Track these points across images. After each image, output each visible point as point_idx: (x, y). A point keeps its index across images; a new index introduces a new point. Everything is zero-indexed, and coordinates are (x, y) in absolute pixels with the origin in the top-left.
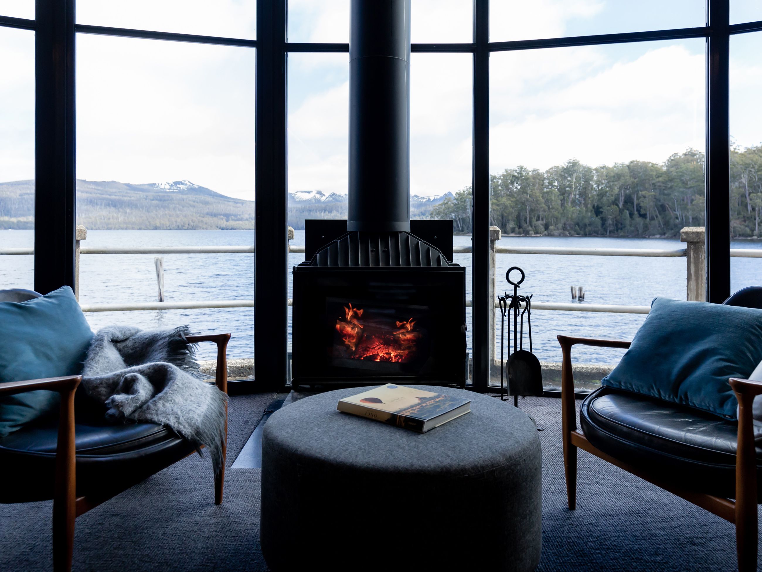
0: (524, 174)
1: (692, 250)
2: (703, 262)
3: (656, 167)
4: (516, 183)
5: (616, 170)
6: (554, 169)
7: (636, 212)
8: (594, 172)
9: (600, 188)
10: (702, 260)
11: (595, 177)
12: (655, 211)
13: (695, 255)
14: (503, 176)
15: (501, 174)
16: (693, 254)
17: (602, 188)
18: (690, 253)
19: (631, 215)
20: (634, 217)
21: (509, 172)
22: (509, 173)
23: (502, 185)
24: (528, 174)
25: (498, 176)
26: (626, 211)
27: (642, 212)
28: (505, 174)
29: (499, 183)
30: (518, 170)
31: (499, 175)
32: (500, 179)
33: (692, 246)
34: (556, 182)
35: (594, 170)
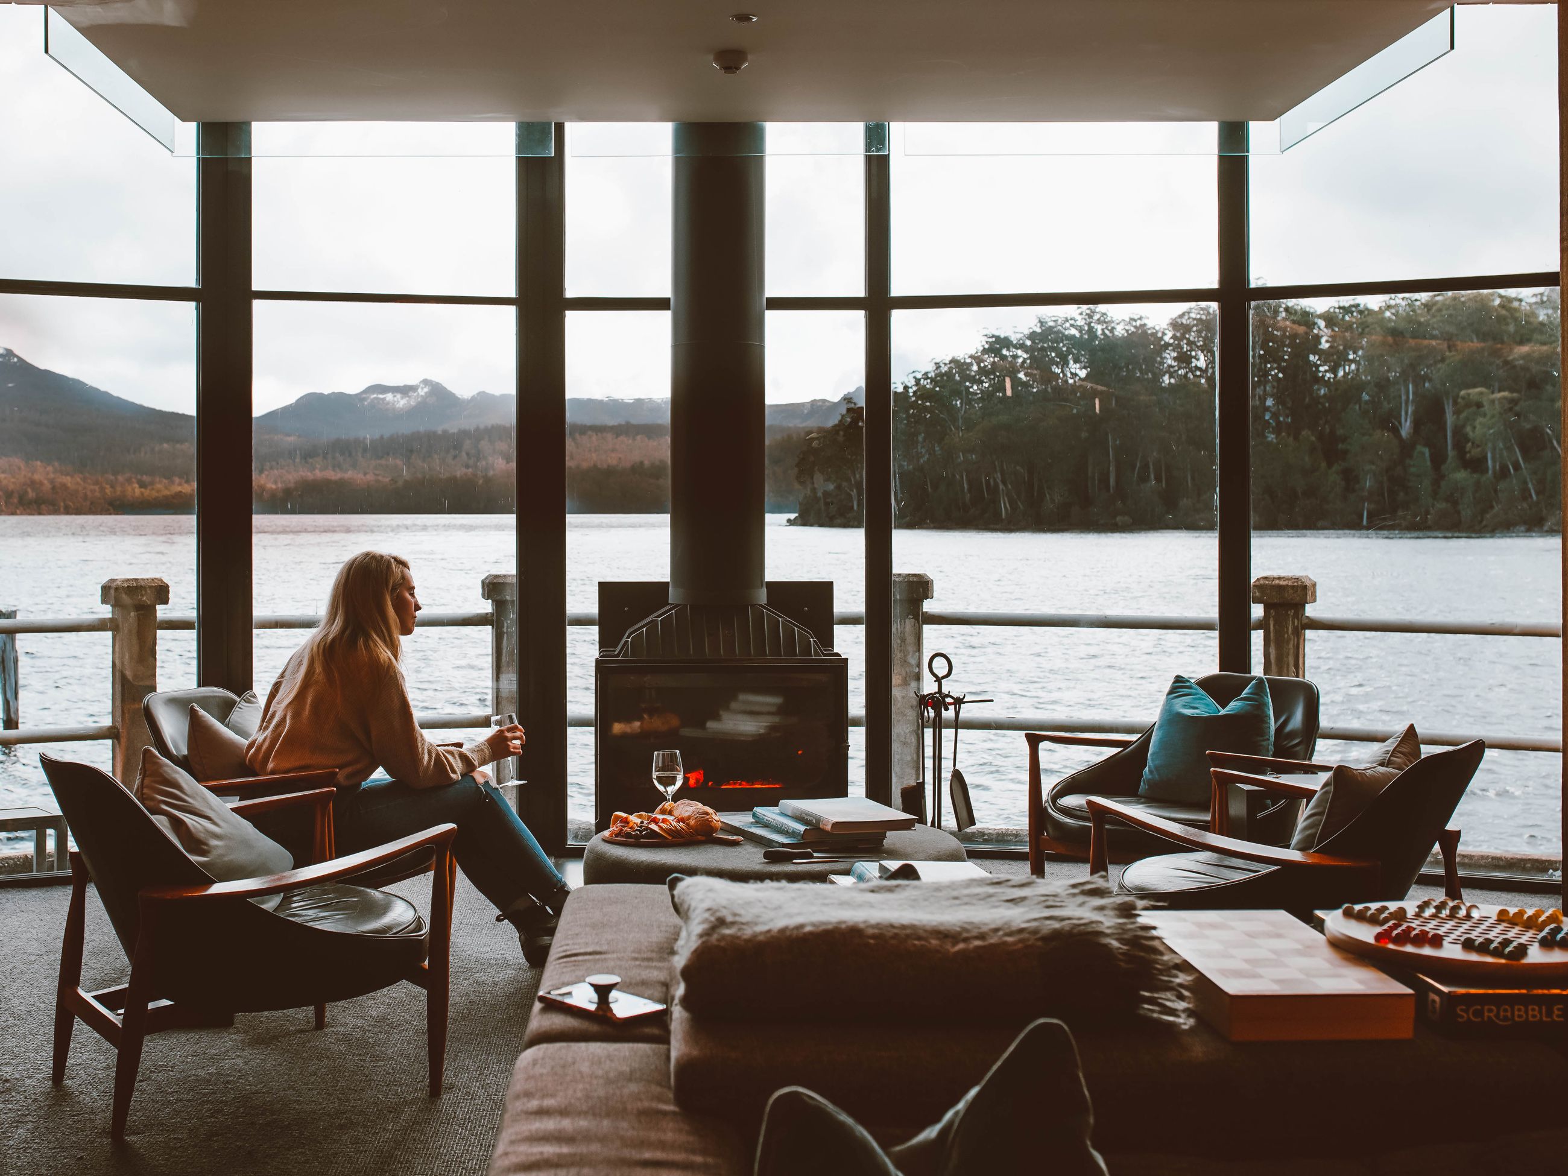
0: (1099, 328)
1: (1272, 619)
2: (1290, 639)
3: (1516, 310)
4: (1075, 362)
5: (1390, 320)
6: (1193, 315)
7: (1451, 453)
8: (1322, 323)
9: (1341, 373)
10: (1288, 635)
11: (1323, 340)
12: (1509, 449)
13: (1277, 627)
14: (1032, 336)
15: (1027, 332)
16: (1274, 626)
17: (1346, 374)
18: (1269, 624)
19: (1438, 459)
20: (1444, 467)
21: (1052, 324)
22: (1051, 327)
23: (1031, 367)
24: (1112, 330)
25: (1014, 339)
26: (1420, 448)
27: (1474, 452)
28: (1039, 330)
29: (1020, 360)
30: (1079, 318)
31: (1019, 336)
32: (1022, 346)
33: (1272, 611)
34: (1202, 357)
35: (1320, 316)
